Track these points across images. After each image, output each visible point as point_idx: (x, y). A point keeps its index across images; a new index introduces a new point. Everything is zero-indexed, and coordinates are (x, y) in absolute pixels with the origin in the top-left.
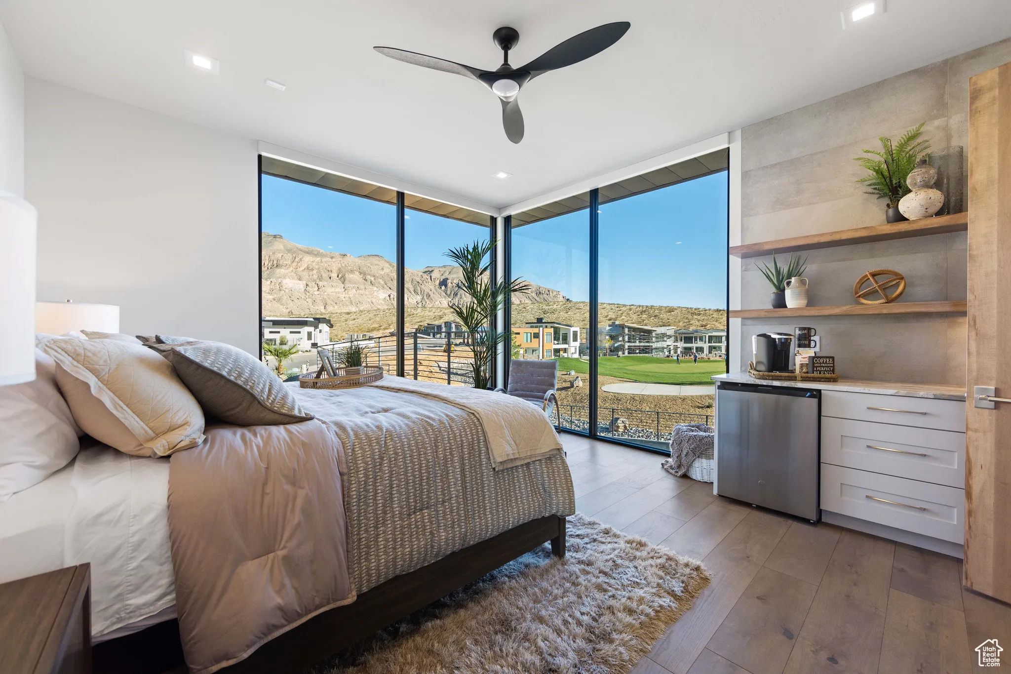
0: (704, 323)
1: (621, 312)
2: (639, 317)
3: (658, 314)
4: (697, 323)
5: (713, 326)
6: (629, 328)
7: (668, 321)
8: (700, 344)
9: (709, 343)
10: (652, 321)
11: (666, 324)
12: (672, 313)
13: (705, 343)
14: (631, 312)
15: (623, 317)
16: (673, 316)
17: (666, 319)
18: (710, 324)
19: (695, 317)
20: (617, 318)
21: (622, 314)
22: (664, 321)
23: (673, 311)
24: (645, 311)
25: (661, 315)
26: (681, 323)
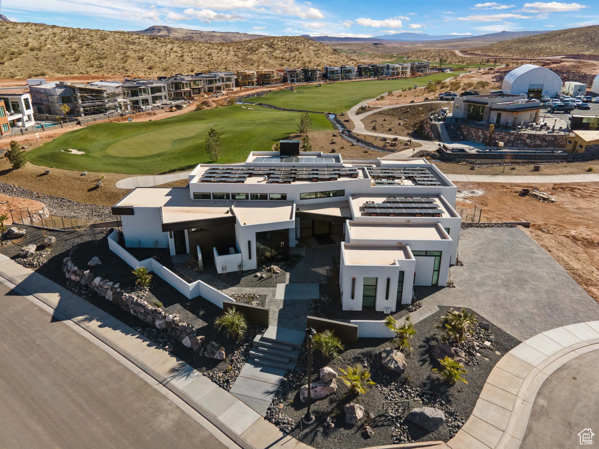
0: (140, 55)
1: (43, 38)
2: (68, 45)
3: (89, 42)
4: (134, 55)
5: (149, 58)
6: (81, 90)
7: (103, 51)
8: (144, 96)
9: (152, 93)
10: (85, 51)
11: (102, 56)
12: (105, 41)
13: (149, 94)
14: (56, 38)
15: (49, 46)
16: (107, 45)
17: (100, 49)
18: (146, 56)
19: (131, 46)
20: (41, 47)
21: (46, 41)
22: (98, 52)
23: (106, 39)
24: (73, 38)
25: (94, 44)
26: (118, 54)
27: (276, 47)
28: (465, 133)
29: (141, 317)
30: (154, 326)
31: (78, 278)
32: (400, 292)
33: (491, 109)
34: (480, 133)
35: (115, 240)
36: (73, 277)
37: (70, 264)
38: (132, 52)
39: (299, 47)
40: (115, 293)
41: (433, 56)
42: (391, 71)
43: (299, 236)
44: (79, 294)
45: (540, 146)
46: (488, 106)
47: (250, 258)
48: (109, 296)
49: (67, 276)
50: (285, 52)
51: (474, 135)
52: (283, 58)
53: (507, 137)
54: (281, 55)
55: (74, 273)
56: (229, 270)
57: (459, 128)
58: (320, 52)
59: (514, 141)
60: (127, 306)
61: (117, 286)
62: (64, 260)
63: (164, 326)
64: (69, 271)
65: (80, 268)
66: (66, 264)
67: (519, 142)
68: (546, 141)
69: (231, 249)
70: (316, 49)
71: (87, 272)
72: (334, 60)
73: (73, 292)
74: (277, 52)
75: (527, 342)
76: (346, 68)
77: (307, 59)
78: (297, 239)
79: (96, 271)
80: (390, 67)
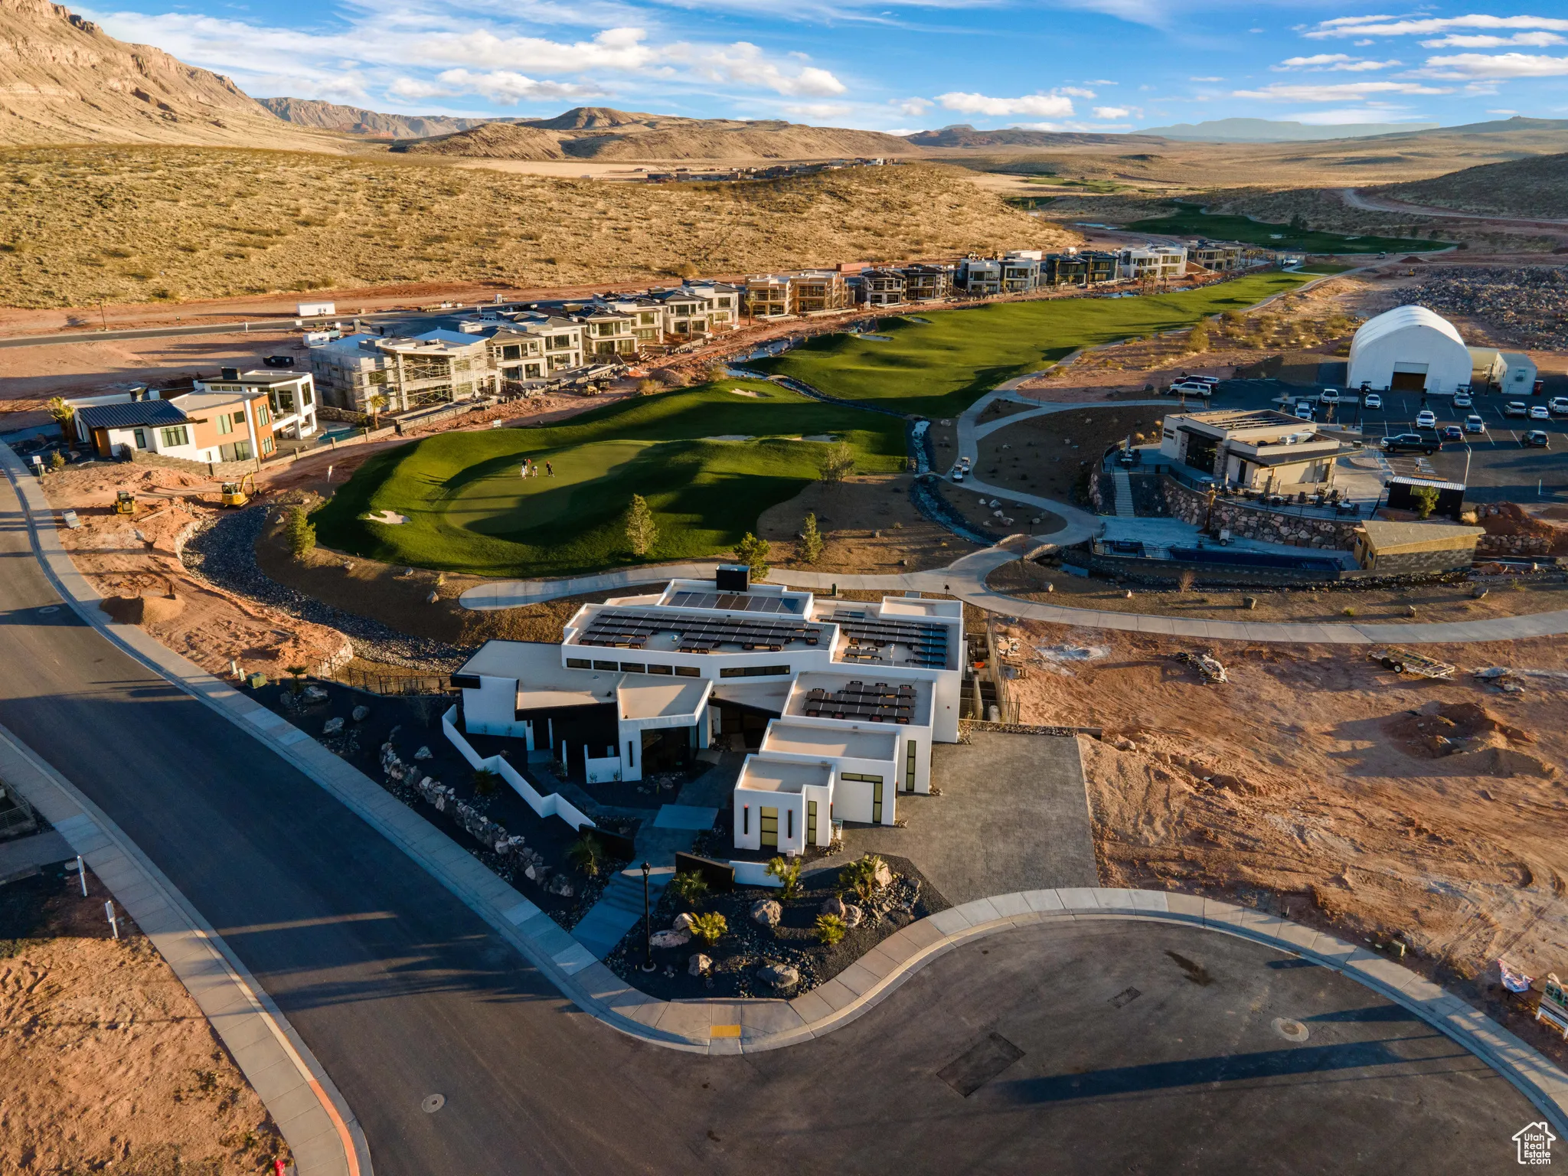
6: (406, 357)
8: (530, 358)
9: (548, 350)
27: (854, 200)
28: (1169, 500)
29: (478, 836)
30: (494, 850)
31: (400, 776)
32: (811, 829)
33: (1229, 452)
34: (1195, 505)
35: (451, 721)
36: (394, 774)
37: (390, 753)
38: (516, 223)
39: (912, 197)
40: (447, 801)
41: (1280, 207)
42: (1133, 267)
43: (719, 731)
44: (402, 799)
45: (1306, 543)
46: (1224, 443)
47: (631, 765)
48: (440, 804)
49: (387, 771)
50: (875, 211)
51: (1184, 505)
52: (867, 229)
53: (1244, 519)
54: (865, 222)
55: (396, 766)
56: (600, 780)
57: (1159, 488)
58: (965, 208)
59: (1258, 528)
60: (462, 820)
61: (451, 791)
62: (383, 747)
63: (505, 851)
64: (388, 763)
65: (404, 762)
66: (385, 753)
67: (1266, 530)
68: (1319, 533)
69: (610, 749)
70: (956, 201)
71: (413, 770)
72: (998, 231)
73: (394, 794)
74: (856, 213)
75: (959, 908)
76: (1012, 264)
77: (930, 230)
78: (714, 735)
79: (425, 768)
80: (1133, 257)
